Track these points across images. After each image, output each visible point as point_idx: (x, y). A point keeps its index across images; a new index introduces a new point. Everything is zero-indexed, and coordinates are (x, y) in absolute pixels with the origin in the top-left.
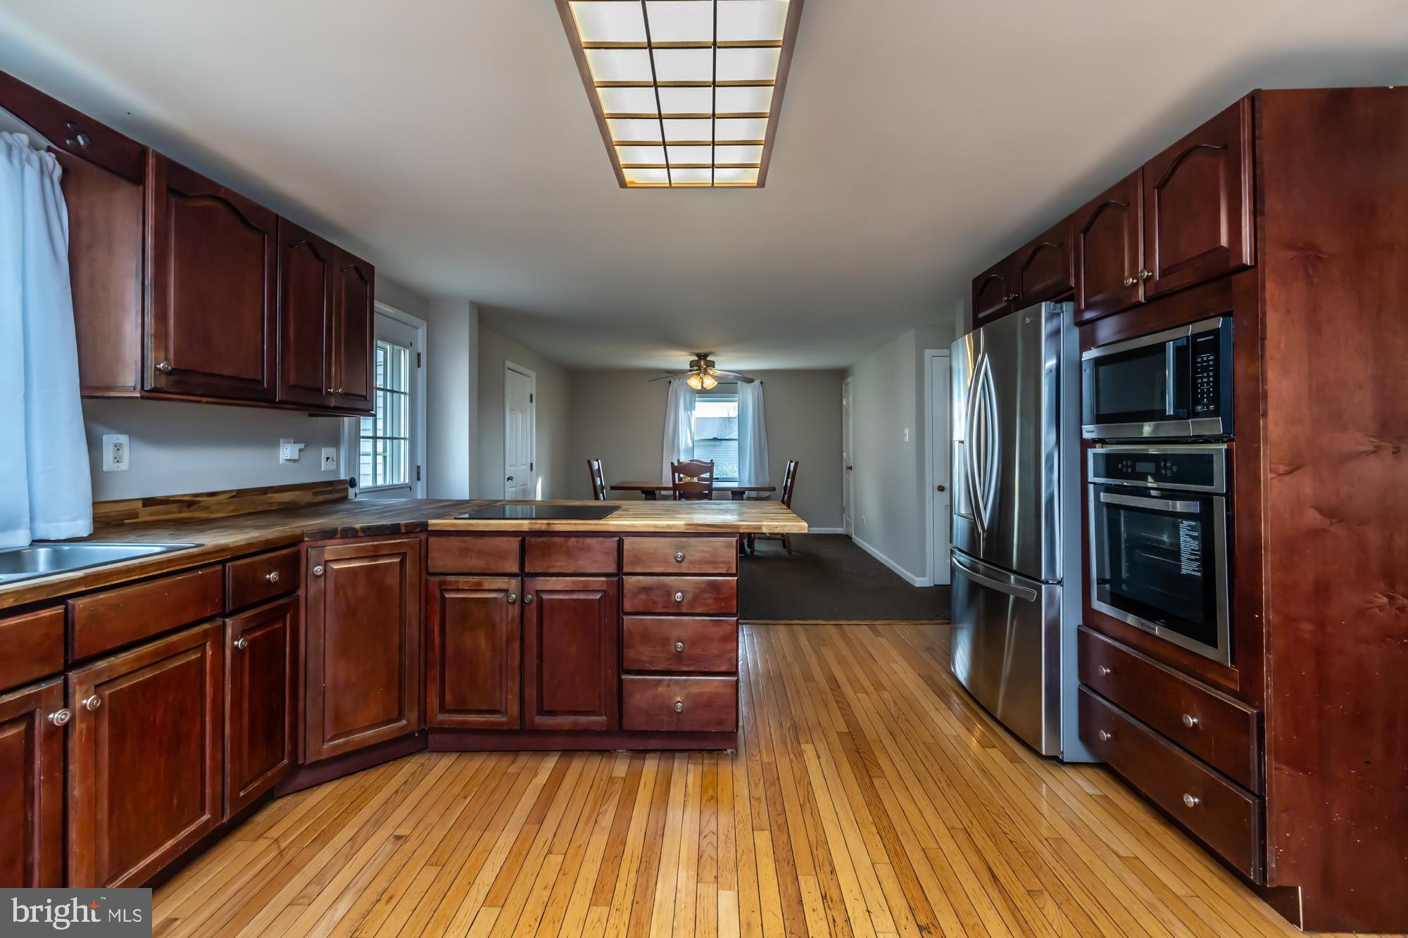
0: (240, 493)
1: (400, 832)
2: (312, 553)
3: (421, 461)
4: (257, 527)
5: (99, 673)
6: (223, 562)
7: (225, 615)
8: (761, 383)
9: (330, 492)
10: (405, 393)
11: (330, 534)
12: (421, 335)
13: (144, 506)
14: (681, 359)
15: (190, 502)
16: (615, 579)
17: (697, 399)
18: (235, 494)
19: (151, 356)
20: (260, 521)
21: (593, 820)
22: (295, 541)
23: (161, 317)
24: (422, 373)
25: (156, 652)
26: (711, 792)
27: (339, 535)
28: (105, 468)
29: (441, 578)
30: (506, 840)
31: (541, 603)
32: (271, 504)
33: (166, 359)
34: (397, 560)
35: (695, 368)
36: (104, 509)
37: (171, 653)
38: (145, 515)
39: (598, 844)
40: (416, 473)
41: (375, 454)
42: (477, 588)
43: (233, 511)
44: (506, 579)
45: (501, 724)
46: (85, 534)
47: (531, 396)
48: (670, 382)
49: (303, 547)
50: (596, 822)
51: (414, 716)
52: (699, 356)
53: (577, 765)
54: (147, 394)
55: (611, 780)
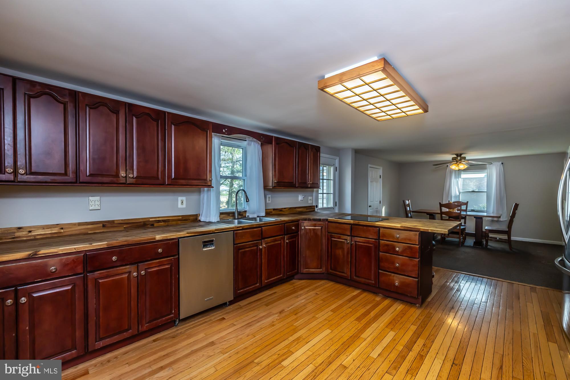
0: (290, 208)
1: (317, 293)
2: (302, 224)
3: (337, 200)
4: (292, 217)
5: (266, 241)
6: (284, 224)
7: (285, 235)
8: (502, 163)
9: (310, 209)
10: (332, 180)
11: (305, 220)
12: (337, 161)
13: (273, 210)
14: (449, 157)
15: (281, 210)
16: (378, 241)
17: (462, 173)
18: (289, 208)
19: (274, 180)
20: (293, 215)
21: (364, 306)
22: (298, 221)
23: (275, 171)
24: (337, 173)
25: (273, 239)
26: (404, 312)
27: (307, 220)
28: (267, 202)
29: (331, 234)
30: (340, 302)
31: (356, 244)
32: (297, 211)
33: (276, 180)
34: (320, 228)
35: (455, 161)
36: (268, 211)
37: (276, 240)
38: (274, 212)
39: (362, 311)
40: (335, 204)
41: (323, 198)
42: (339, 238)
43: (289, 212)
44: (347, 237)
45: (345, 276)
46: (264, 216)
47: (380, 176)
48: (447, 166)
49: (300, 222)
50: (365, 307)
51: (324, 269)
52: (457, 155)
53: (365, 294)
54: (273, 188)
55: (374, 300)
